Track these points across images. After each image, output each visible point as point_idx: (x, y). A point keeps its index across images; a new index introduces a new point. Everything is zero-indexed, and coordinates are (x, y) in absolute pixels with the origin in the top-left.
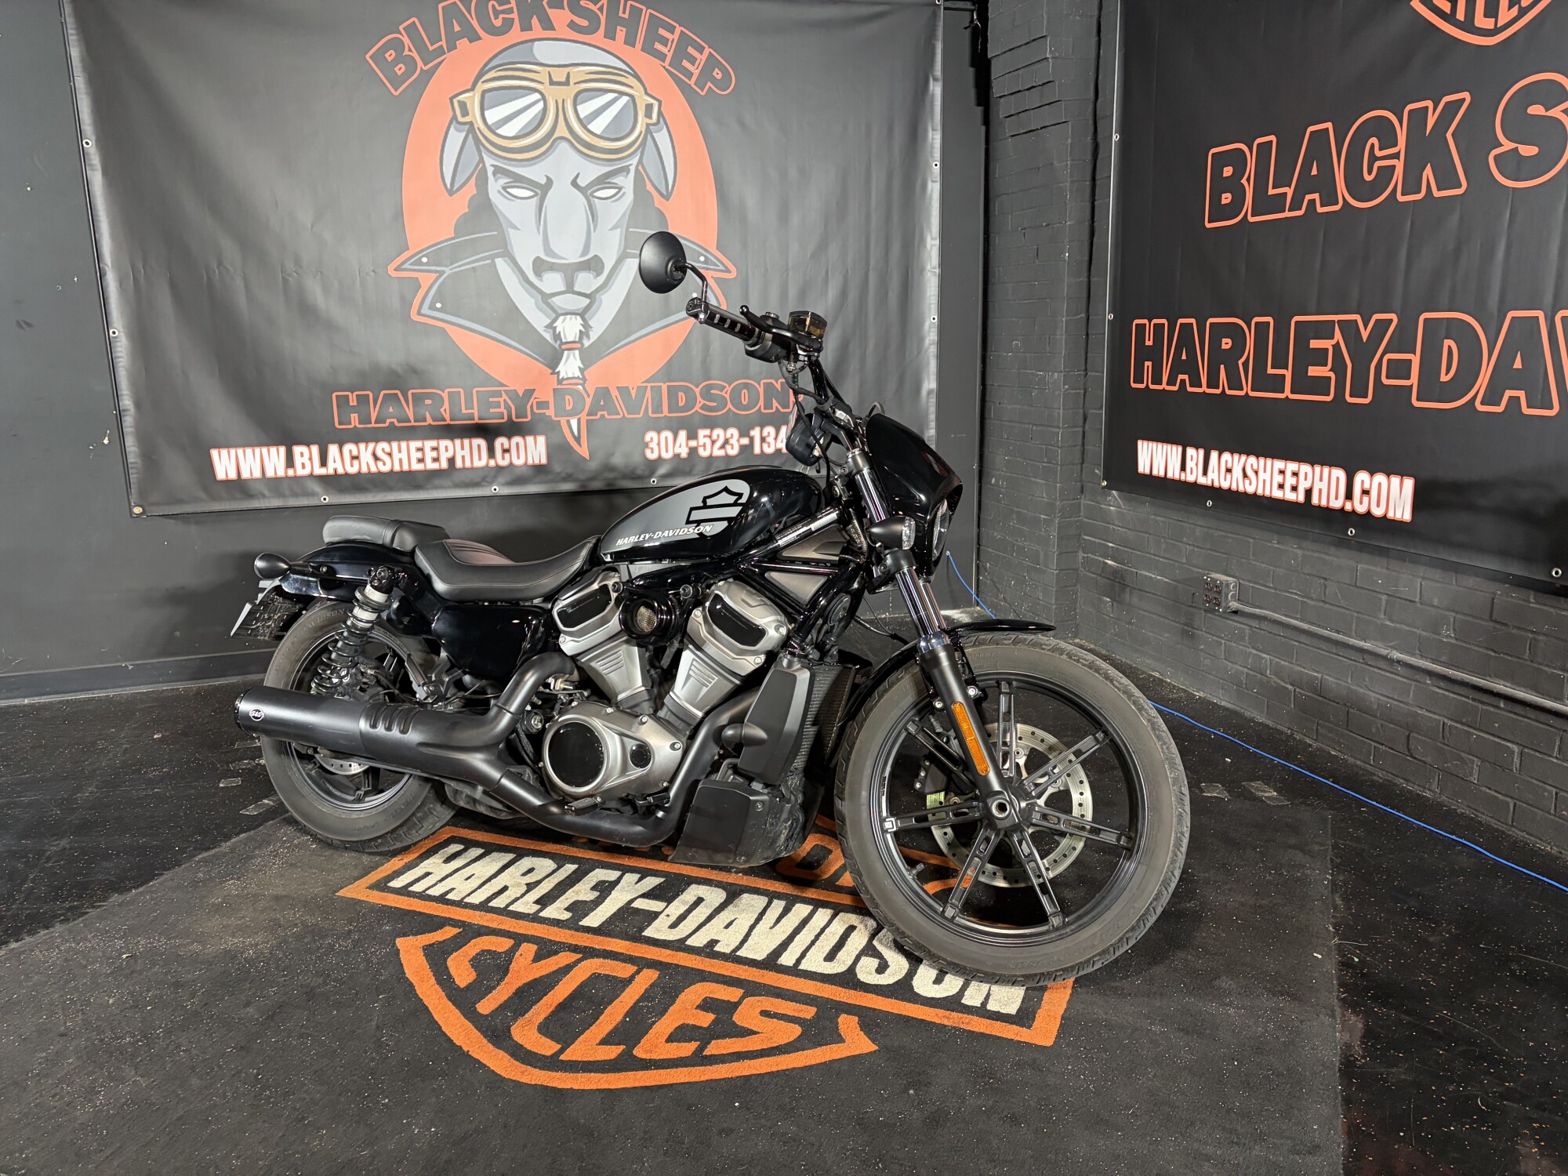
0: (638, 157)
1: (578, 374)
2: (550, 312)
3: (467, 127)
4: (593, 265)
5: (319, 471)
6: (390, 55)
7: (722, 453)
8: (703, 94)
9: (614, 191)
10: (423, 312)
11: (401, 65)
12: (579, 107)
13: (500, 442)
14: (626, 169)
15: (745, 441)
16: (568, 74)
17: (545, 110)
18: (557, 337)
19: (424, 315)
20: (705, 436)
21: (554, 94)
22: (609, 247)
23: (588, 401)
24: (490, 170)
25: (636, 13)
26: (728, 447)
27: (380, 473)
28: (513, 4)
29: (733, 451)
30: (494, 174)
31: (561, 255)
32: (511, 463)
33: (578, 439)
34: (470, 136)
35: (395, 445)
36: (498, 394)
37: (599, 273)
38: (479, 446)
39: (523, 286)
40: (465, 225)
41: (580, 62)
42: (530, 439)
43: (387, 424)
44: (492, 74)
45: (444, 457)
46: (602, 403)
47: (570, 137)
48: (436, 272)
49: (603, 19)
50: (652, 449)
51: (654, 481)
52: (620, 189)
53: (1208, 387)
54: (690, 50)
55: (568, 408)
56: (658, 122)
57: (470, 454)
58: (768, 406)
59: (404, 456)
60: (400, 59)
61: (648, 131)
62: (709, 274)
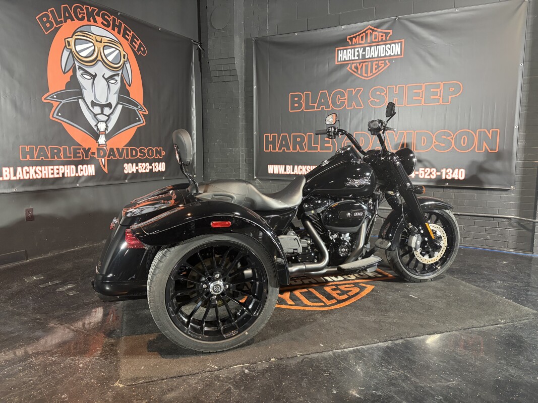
0: (121, 71)
1: (104, 143)
2: (96, 120)
4: (109, 105)
5: (13, 178)
6: (45, 19)
7: (144, 171)
8: (139, 54)
9: (115, 81)
10: (54, 116)
11: (48, 24)
12: (104, 51)
13: (80, 167)
14: (118, 75)
15: (151, 167)
16: (101, 39)
17: (94, 49)
18: (98, 129)
19: (55, 118)
20: (140, 166)
21: (97, 44)
22: (113, 100)
23: (108, 152)
24: (77, 67)
25: (120, 24)
26: (146, 169)
27: (37, 179)
28: (85, 12)
29: (148, 171)
30: (79, 69)
31: (99, 101)
32: (83, 175)
33: (104, 166)
34: (71, 54)
35: (43, 167)
36: (80, 149)
37: (111, 108)
38: (73, 168)
39: (88, 110)
40: (68, 85)
41: (105, 36)
42: (89, 166)
43: (40, 159)
44: (78, 34)
45: (61, 173)
46: (112, 154)
47: (101, 60)
48: (58, 101)
49: (111, 23)
50: (126, 170)
51: (126, 181)
52: (117, 81)
53: (293, 150)
54: (135, 39)
55: (102, 155)
56: (126, 61)
57: (70, 171)
58: (156, 156)
59: (46, 172)
60: (48, 21)
61: (124, 63)
62: (141, 112)
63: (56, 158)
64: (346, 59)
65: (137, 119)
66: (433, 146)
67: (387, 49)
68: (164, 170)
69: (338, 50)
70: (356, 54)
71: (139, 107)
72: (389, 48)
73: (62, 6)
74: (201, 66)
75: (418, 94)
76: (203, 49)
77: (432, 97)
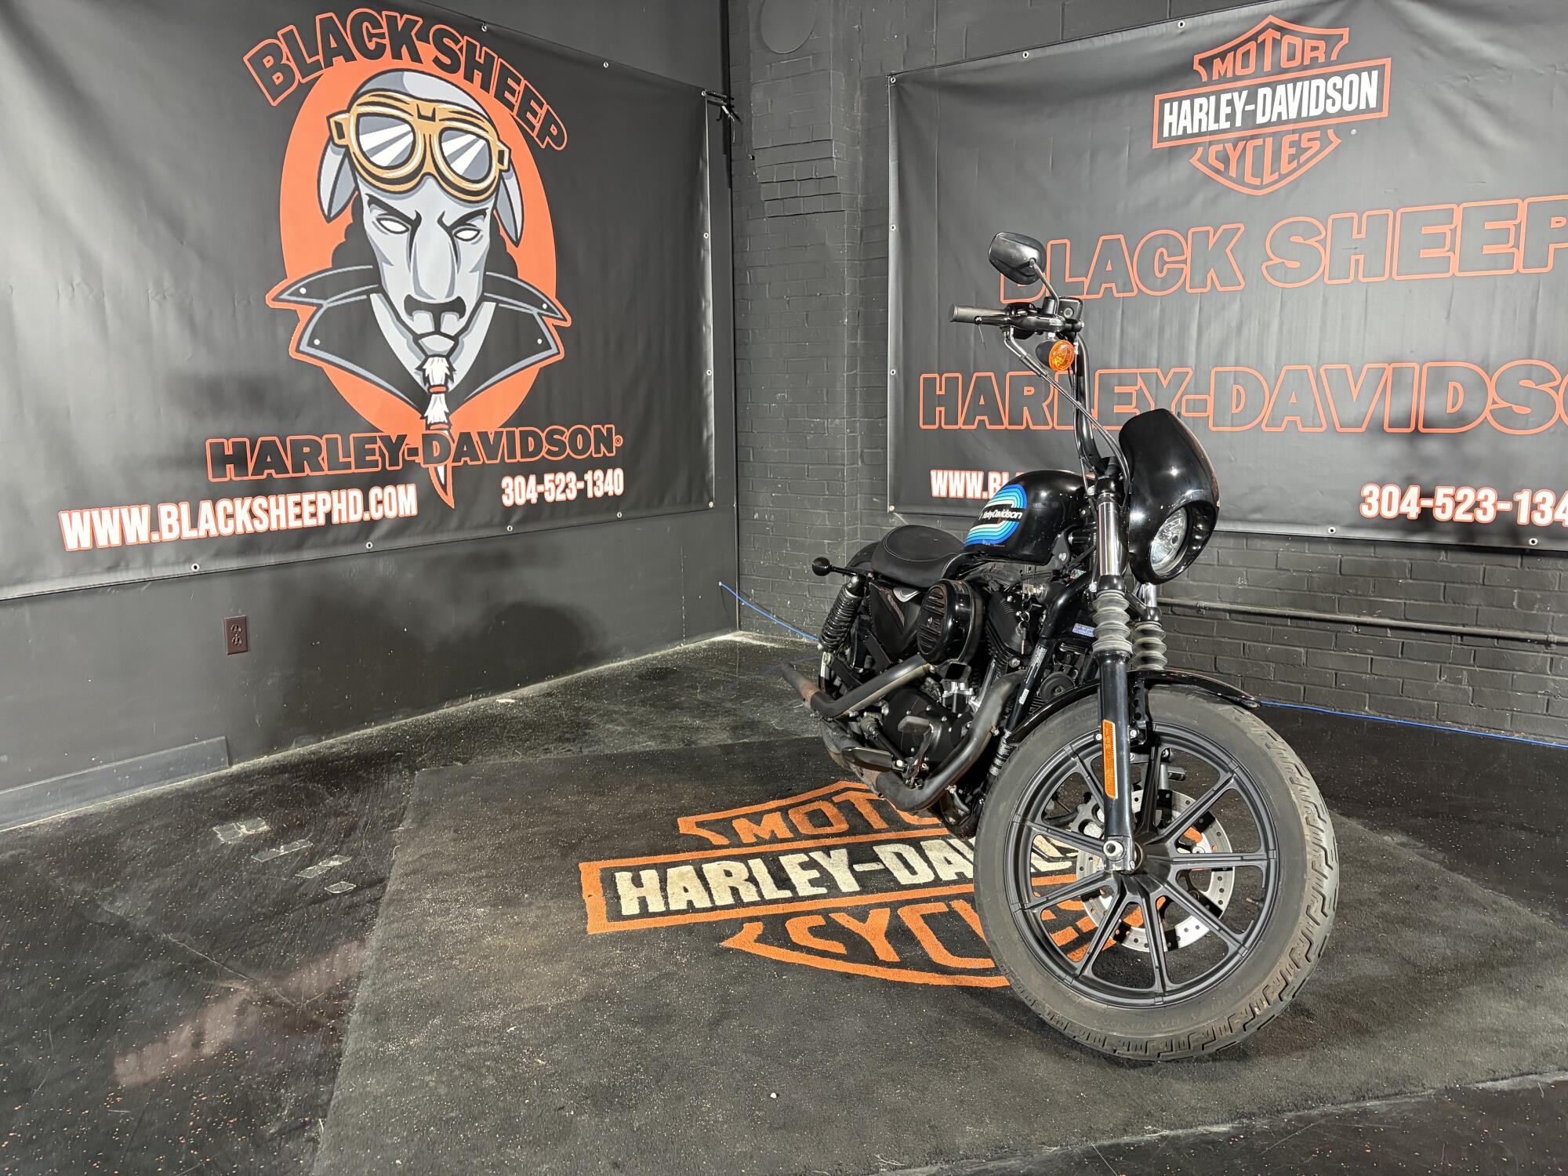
0: (493, 201)
2: (420, 352)
3: (343, 150)
4: (457, 306)
5: (189, 534)
6: (268, 61)
7: (561, 497)
8: (543, 147)
9: (475, 233)
10: (301, 348)
11: (279, 74)
12: (443, 144)
13: (375, 492)
14: (483, 212)
15: (581, 485)
16: (434, 110)
17: (414, 143)
18: (426, 380)
19: (303, 353)
20: (550, 481)
21: (422, 128)
22: (469, 289)
23: (454, 446)
24: (365, 199)
25: (489, 59)
26: (568, 491)
27: (257, 533)
28: (385, 30)
29: (572, 495)
30: (370, 203)
31: (429, 294)
32: (384, 516)
33: (444, 487)
34: (347, 160)
35: (272, 499)
36: (373, 440)
37: (462, 315)
38: (355, 497)
39: (395, 325)
40: (340, 256)
41: (444, 99)
42: (401, 488)
43: (264, 476)
44: (367, 98)
45: (322, 511)
46: (465, 449)
47: (435, 173)
48: (312, 304)
49: (463, 59)
50: (508, 495)
51: (510, 528)
52: (479, 231)
53: (1009, 424)
54: (533, 103)
55: (436, 454)
56: (508, 170)
57: (346, 507)
58: (598, 451)
59: (282, 512)
60: (278, 67)
61: (501, 177)
62: (550, 322)
63: (307, 471)
64: (1189, 131)
65: (540, 341)
66: (1486, 413)
67: (1332, 92)
68: (619, 491)
69: (1162, 102)
70: (1225, 110)
71: (545, 306)
72: (1339, 86)
73: (318, 18)
74: (729, 169)
75: (1438, 240)
76: (737, 117)
77: (1488, 250)
